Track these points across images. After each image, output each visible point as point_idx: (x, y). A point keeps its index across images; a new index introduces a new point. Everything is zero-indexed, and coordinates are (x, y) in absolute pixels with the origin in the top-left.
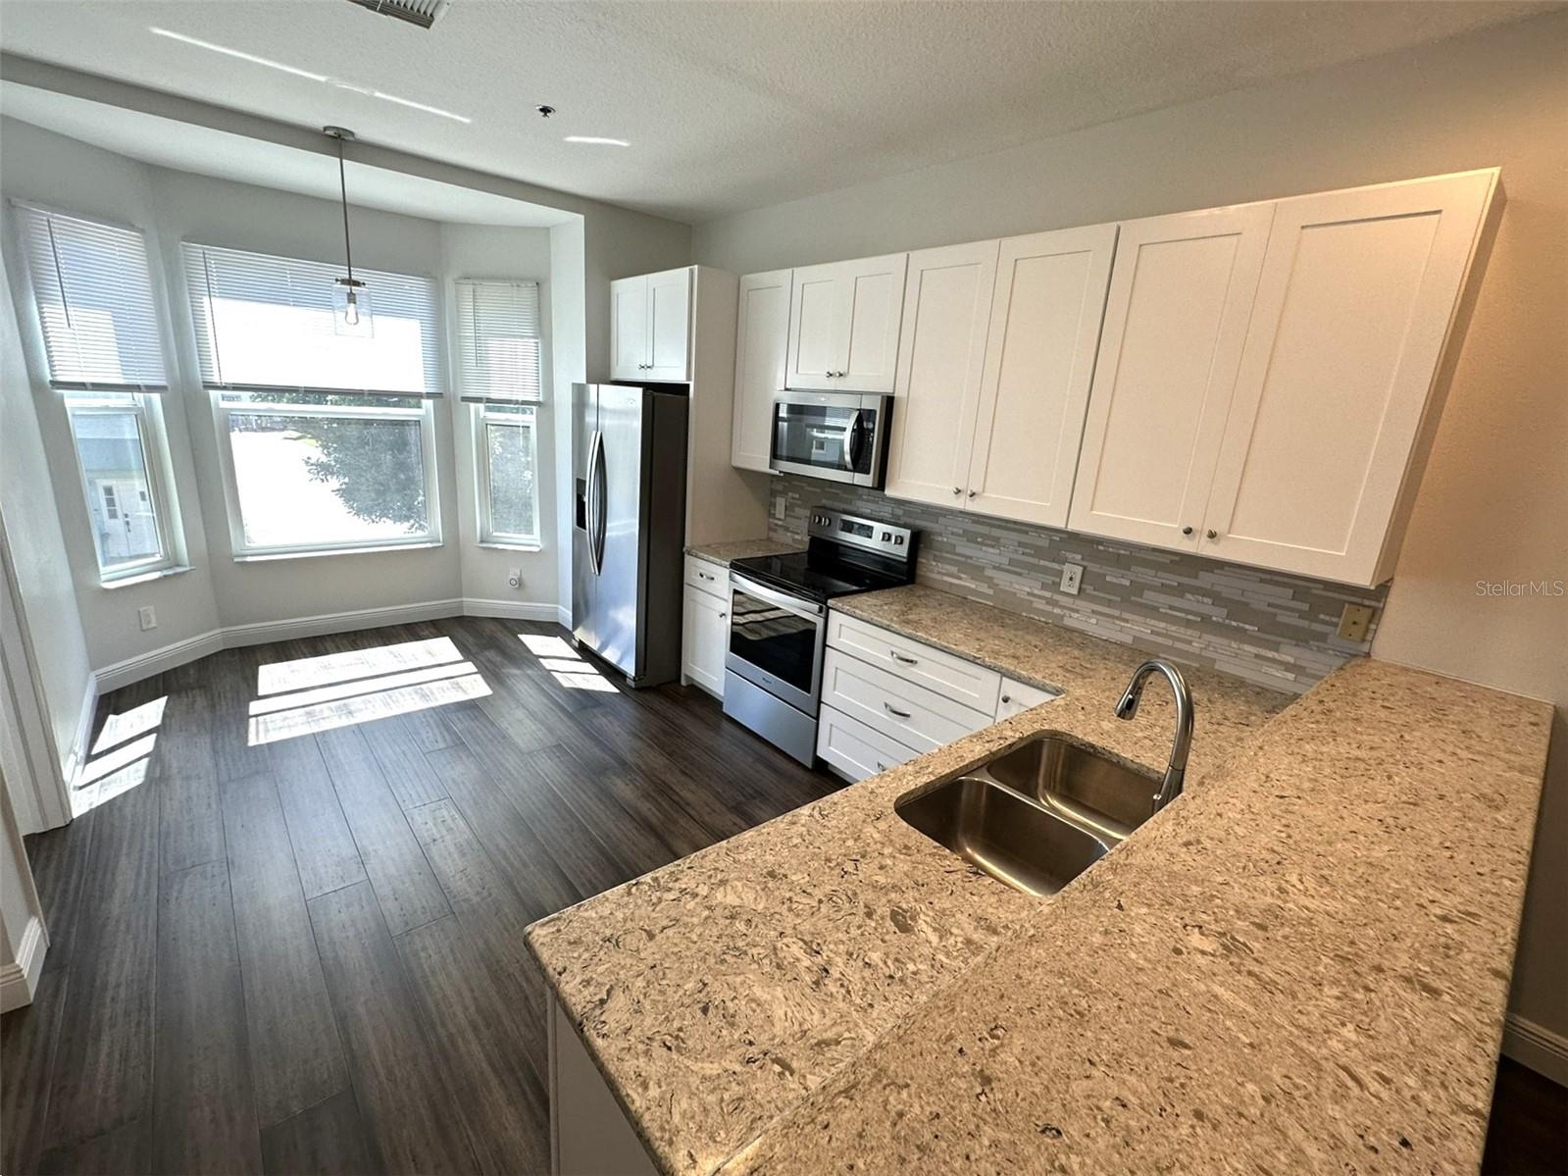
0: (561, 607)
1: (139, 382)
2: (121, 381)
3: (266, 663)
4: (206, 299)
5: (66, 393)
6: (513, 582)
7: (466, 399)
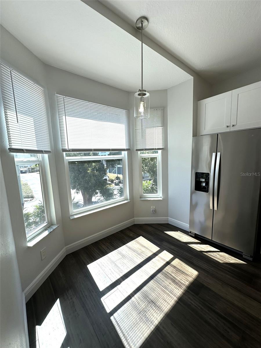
0: (169, 218)
1: (42, 149)
2: (36, 149)
3: (89, 264)
4: (64, 117)
5: (14, 154)
6: (153, 211)
7: (137, 150)
